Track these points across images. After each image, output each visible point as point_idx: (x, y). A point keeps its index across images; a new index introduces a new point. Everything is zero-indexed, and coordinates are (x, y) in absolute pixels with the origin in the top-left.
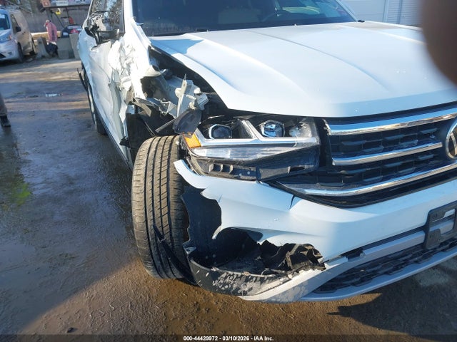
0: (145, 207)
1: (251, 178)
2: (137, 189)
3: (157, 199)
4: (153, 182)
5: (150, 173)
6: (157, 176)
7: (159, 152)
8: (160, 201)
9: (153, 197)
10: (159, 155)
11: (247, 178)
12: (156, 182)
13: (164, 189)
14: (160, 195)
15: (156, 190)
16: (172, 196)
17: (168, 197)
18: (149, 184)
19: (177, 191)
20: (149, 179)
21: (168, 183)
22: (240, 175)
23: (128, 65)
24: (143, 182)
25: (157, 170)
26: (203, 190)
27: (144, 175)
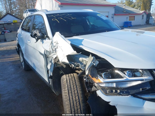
0: (71, 106)
1: (126, 94)
2: (66, 99)
3: (75, 102)
4: (72, 95)
5: (70, 91)
6: (73, 93)
7: (71, 82)
8: (76, 103)
9: (73, 102)
10: (72, 83)
11: (124, 94)
12: (73, 95)
13: (77, 98)
14: (76, 101)
15: (74, 99)
16: (80, 100)
17: (79, 101)
18: (71, 96)
19: (82, 98)
20: (70, 94)
21: (78, 95)
22: (121, 93)
23: (55, 49)
24: (68, 96)
25: (73, 90)
26: (110, 102)
27: (68, 93)
